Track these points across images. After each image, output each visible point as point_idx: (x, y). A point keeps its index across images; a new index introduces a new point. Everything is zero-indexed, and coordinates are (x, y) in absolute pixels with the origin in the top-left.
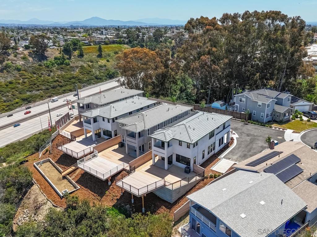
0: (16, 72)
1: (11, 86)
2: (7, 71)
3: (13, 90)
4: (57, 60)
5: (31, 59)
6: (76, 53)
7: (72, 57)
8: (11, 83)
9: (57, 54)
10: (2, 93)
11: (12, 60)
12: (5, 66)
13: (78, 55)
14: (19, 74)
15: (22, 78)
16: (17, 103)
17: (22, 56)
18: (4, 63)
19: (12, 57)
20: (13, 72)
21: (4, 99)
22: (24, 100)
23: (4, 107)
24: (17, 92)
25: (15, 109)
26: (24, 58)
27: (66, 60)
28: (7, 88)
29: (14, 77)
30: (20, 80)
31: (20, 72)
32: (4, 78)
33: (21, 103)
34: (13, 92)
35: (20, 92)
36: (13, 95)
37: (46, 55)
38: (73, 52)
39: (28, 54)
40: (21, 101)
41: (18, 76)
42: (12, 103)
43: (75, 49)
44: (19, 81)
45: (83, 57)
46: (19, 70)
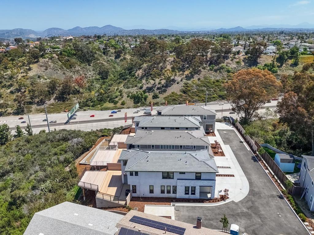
0: (226, 73)
1: (216, 84)
2: (220, 72)
3: (216, 87)
4: (266, 67)
5: (243, 64)
6: (291, 62)
7: (284, 65)
8: (218, 81)
9: (269, 61)
10: (208, 88)
11: (228, 63)
12: (220, 68)
13: (292, 64)
14: (228, 75)
15: (228, 79)
16: (214, 98)
17: (238, 60)
18: (220, 65)
19: (229, 61)
20: (223, 73)
21: (207, 92)
22: (220, 96)
23: (204, 98)
24: (218, 89)
25: (210, 102)
26: (238, 63)
27: (275, 68)
28: (213, 85)
29: (223, 77)
30: (226, 80)
31: (228, 74)
32: (215, 77)
33: (216, 99)
34: (215, 89)
35: (221, 89)
36: (215, 91)
37: (258, 61)
38: (288, 60)
39: (243, 59)
40: (217, 97)
41: (225, 76)
42: (211, 97)
43: (291, 58)
44: (224, 81)
45: (296, 67)
46: (228, 71)
